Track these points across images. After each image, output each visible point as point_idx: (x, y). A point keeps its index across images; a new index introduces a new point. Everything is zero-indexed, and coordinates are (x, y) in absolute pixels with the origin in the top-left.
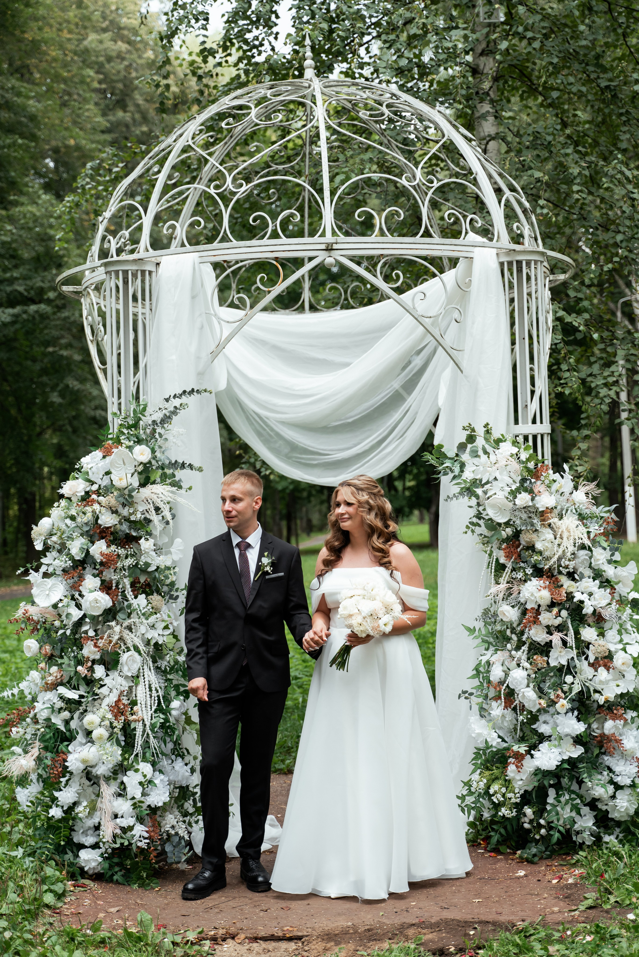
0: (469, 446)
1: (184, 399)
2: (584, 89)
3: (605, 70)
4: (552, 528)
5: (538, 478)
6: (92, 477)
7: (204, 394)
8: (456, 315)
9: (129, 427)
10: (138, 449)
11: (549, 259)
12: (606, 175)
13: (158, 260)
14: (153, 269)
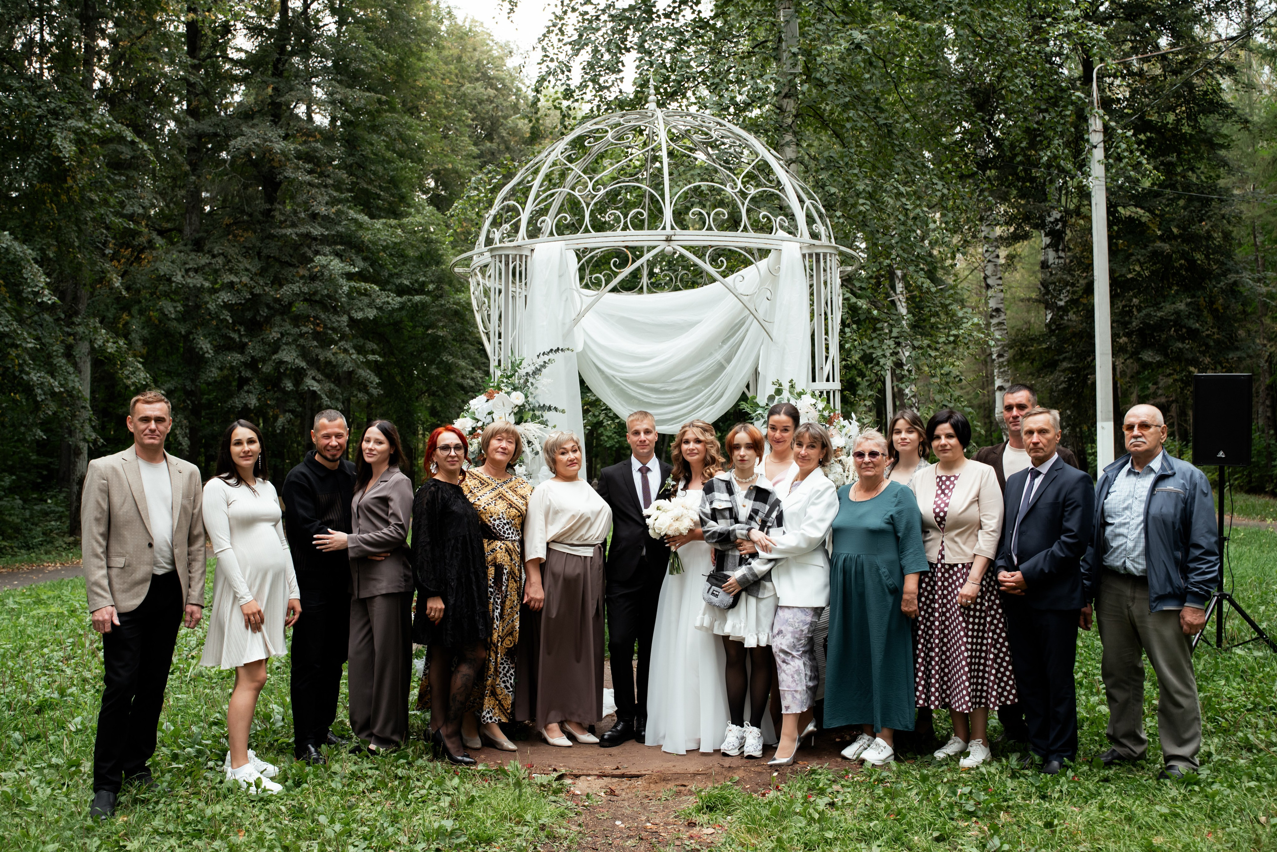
0: (777, 397)
1: (551, 356)
2: (866, 125)
3: (882, 111)
4: (842, 464)
5: (831, 423)
6: (477, 416)
7: (567, 352)
8: (768, 295)
9: (508, 377)
10: (514, 394)
11: (841, 253)
12: (885, 191)
13: (533, 247)
14: (528, 253)
